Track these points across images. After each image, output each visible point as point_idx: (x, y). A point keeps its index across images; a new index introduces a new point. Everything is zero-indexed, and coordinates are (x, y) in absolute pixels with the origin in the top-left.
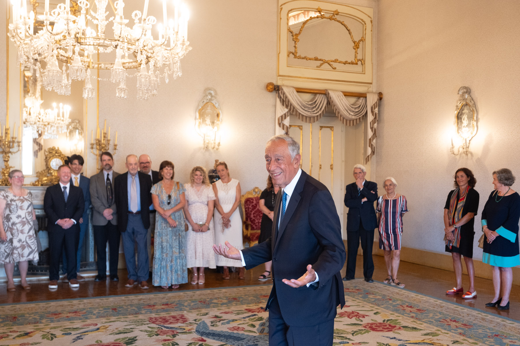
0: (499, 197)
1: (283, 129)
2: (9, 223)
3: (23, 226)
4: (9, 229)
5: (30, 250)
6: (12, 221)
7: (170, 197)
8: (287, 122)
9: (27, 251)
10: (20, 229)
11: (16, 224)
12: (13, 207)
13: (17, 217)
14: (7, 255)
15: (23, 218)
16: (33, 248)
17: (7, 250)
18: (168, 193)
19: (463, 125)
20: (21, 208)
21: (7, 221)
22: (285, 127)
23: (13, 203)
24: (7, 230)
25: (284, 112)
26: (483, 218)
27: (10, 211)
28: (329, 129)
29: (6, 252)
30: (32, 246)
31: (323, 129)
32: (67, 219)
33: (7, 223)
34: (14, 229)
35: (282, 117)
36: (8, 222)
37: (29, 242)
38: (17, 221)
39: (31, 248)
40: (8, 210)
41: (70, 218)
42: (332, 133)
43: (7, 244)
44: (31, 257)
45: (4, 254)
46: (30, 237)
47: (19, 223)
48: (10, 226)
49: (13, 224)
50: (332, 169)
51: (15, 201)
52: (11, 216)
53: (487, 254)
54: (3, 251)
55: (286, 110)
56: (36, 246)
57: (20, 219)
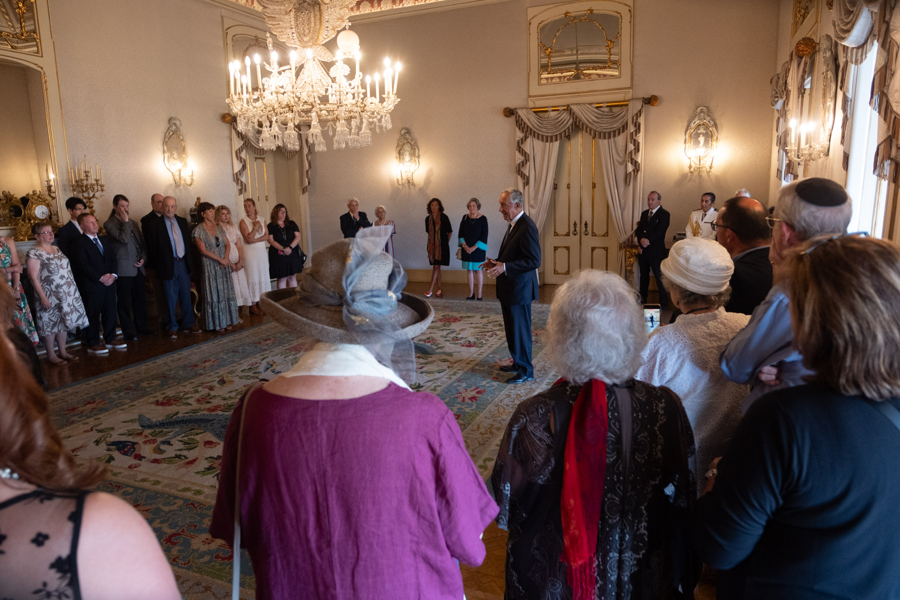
0: (473, 220)
1: (241, 162)
2: (52, 286)
3: (69, 288)
4: (52, 293)
5: (79, 314)
6: (55, 283)
7: (217, 239)
8: (243, 155)
9: (75, 316)
10: (67, 291)
11: (62, 286)
12: (53, 266)
13: (61, 278)
14: (53, 324)
15: (67, 279)
16: (82, 312)
17: (53, 319)
18: (214, 235)
19: (405, 160)
20: (61, 267)
21: (47, 284)
22: (242, 160)
23: (51, 262)
24: (50, 295)
25: (241, 145)
26: (460, 237)
27: (49, 271)
28: (261, 160)
29: (52, 321)
30: (80, 310)
31: (257, 160)
32: (108, 275)
33: (48, 287)
34: (60, 292)
35: (239, 149)
36: (50, 285)
37: (76, 305)
38: (62, 282)
39: (79, 312)
40: (46, 270)
41: (111, 273)
42: (264, 164)
43: (51, 312)
44: (80, 322)
45: (49, 323)
46: (76, 298)
47: (64, 284)
48: (54, 289)
49: (58, 286)
50: (267, 200)
51: (52, 259)
52: (53, 277)
53: (466, 263)
54: (47, 320)
55: (242, 142)
56: (84, 309)
57: (64, 280)
